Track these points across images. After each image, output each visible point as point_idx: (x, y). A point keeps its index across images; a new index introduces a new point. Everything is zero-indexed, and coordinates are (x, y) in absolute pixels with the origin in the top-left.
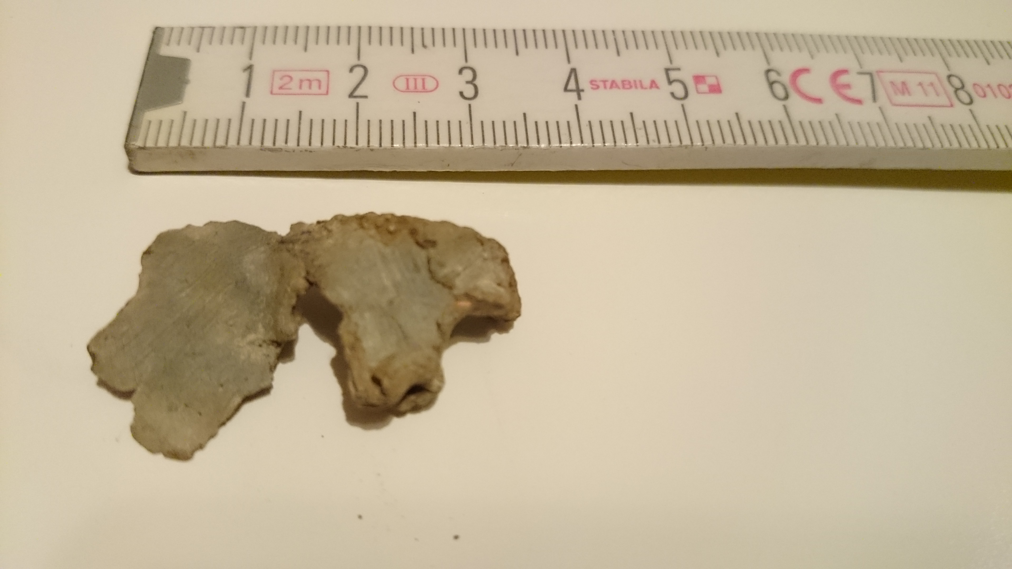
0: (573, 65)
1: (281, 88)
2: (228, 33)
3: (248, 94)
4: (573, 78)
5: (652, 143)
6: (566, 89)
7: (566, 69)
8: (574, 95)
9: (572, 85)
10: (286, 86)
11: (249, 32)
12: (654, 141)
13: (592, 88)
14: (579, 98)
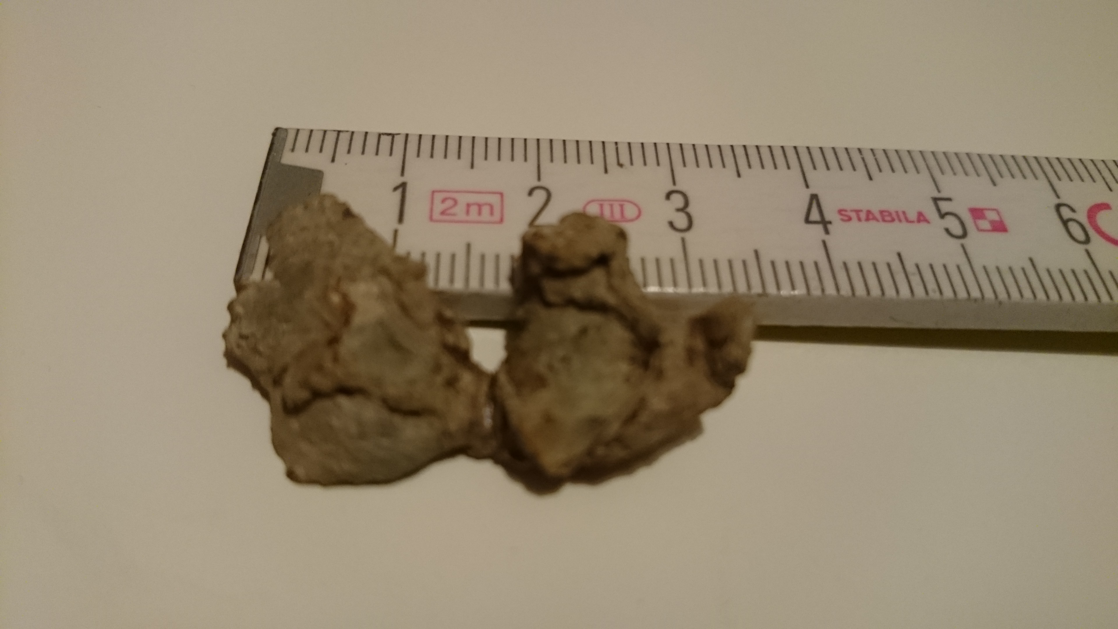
0: (813, 190)
1: (443, 213)
2: (372, 142)
3: (401, 219)
4: (814, 205)
5: (931, 293)
6: (807, 221)
7: (805, 195)
8: (820, 227)
9: (815, 215)
10: (449, 212)
11: (399, 142)
12: (934, 292)
13: (843, 220)
14: (827, 232)
